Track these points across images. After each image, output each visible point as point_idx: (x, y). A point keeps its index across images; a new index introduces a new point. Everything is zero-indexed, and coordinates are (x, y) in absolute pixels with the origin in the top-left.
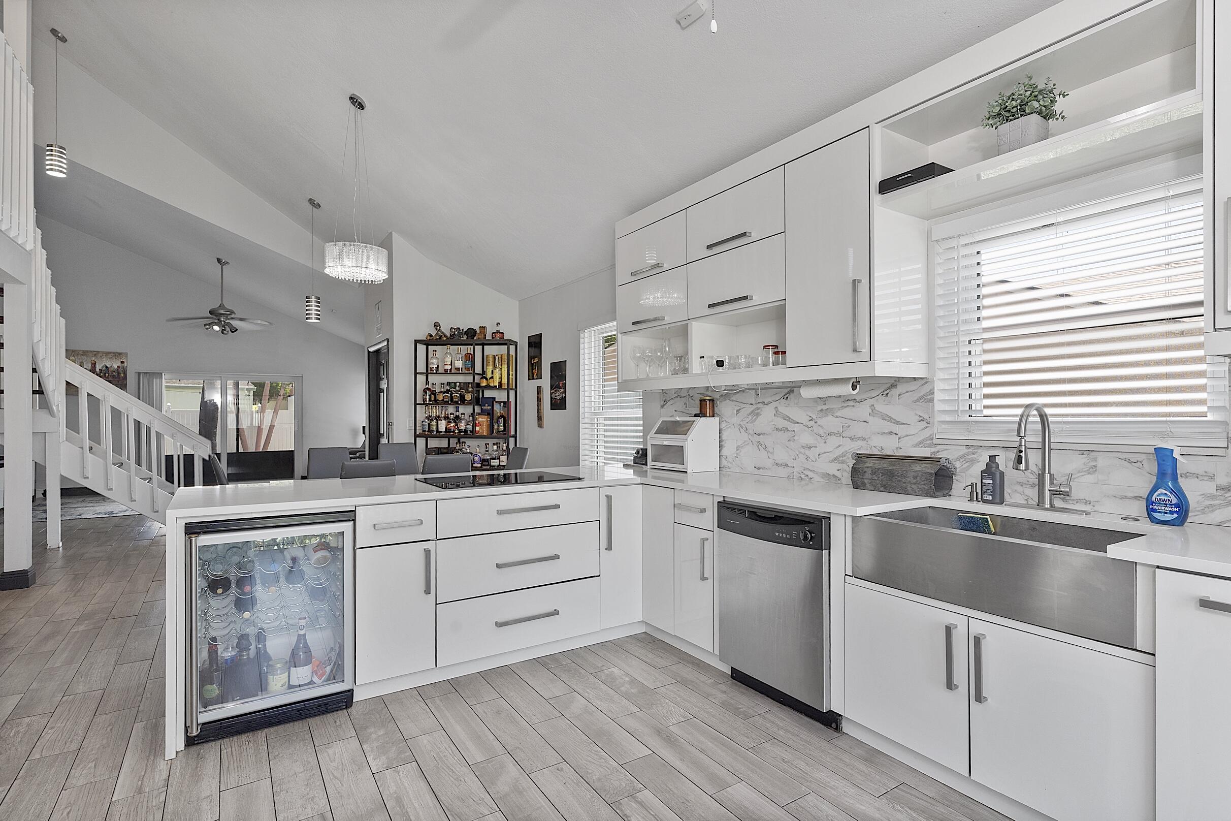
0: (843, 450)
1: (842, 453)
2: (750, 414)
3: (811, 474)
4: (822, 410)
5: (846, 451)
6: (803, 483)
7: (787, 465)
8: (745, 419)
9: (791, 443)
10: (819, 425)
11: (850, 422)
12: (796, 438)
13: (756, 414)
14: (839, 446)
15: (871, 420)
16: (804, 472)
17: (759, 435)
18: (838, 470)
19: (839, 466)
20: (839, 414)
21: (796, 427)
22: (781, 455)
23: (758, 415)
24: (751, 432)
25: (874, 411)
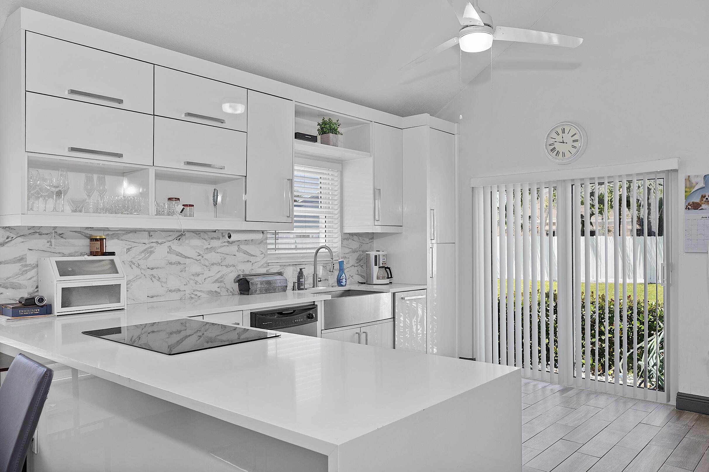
0: (221, 274)
1: (221, 276)
2: (143, 252)
3: (199, 294)
4: (207, 248)
5: (223, 275)
6: (193, 301)
7: (179, 290)
8: (137, 256)
9: (183, 273)
10: (205, 259)
11: (226, 256)
12: (187, 269)
13: (149, 252)
14: (219, 272)
15: (237, 254)
16: (194, 293)
17: (152, 269)
18: (218, 287)
19: (218, 285)
20: (219, 251)
21: (188, 261)
22: (174, 283)
23: (151, 252)
24: (144, 267)
25: (240, 249)
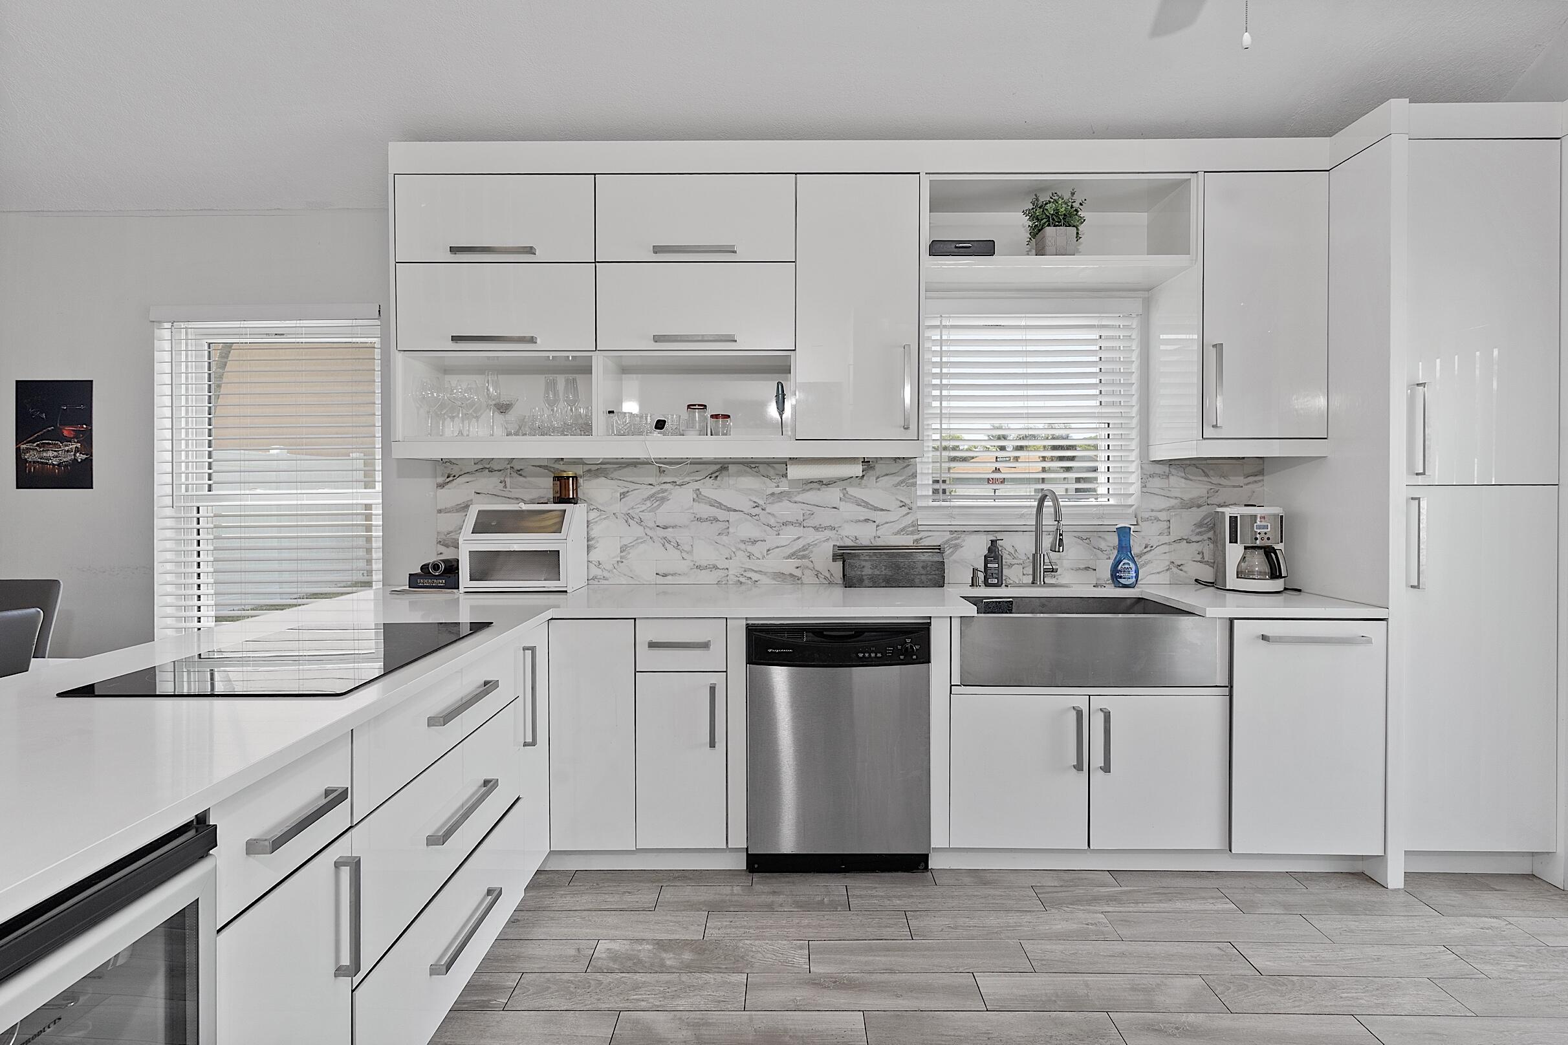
0: (804, 543)
1: (803, 547)
2: (648, 498)
3: (755, 576)
4: (773, 494)
5: (809, 544)
6: (743, 587)
7: (716, 567)
8: (638, 506)
9: (724, 538)
10: (769, 513)
11: (815, 509)
12: (731, 530)
13: (659, 499)
14: (799, 538)
15: (843, 506)
16: (745, 574)
17: (665, 528)
18: (798, 568)
19: (798, 562)
20: (798, 499)
21: (733, 516)
22: (705, 553)
23: (663, 500)
24: (651, 524)
25: (847, 495)
